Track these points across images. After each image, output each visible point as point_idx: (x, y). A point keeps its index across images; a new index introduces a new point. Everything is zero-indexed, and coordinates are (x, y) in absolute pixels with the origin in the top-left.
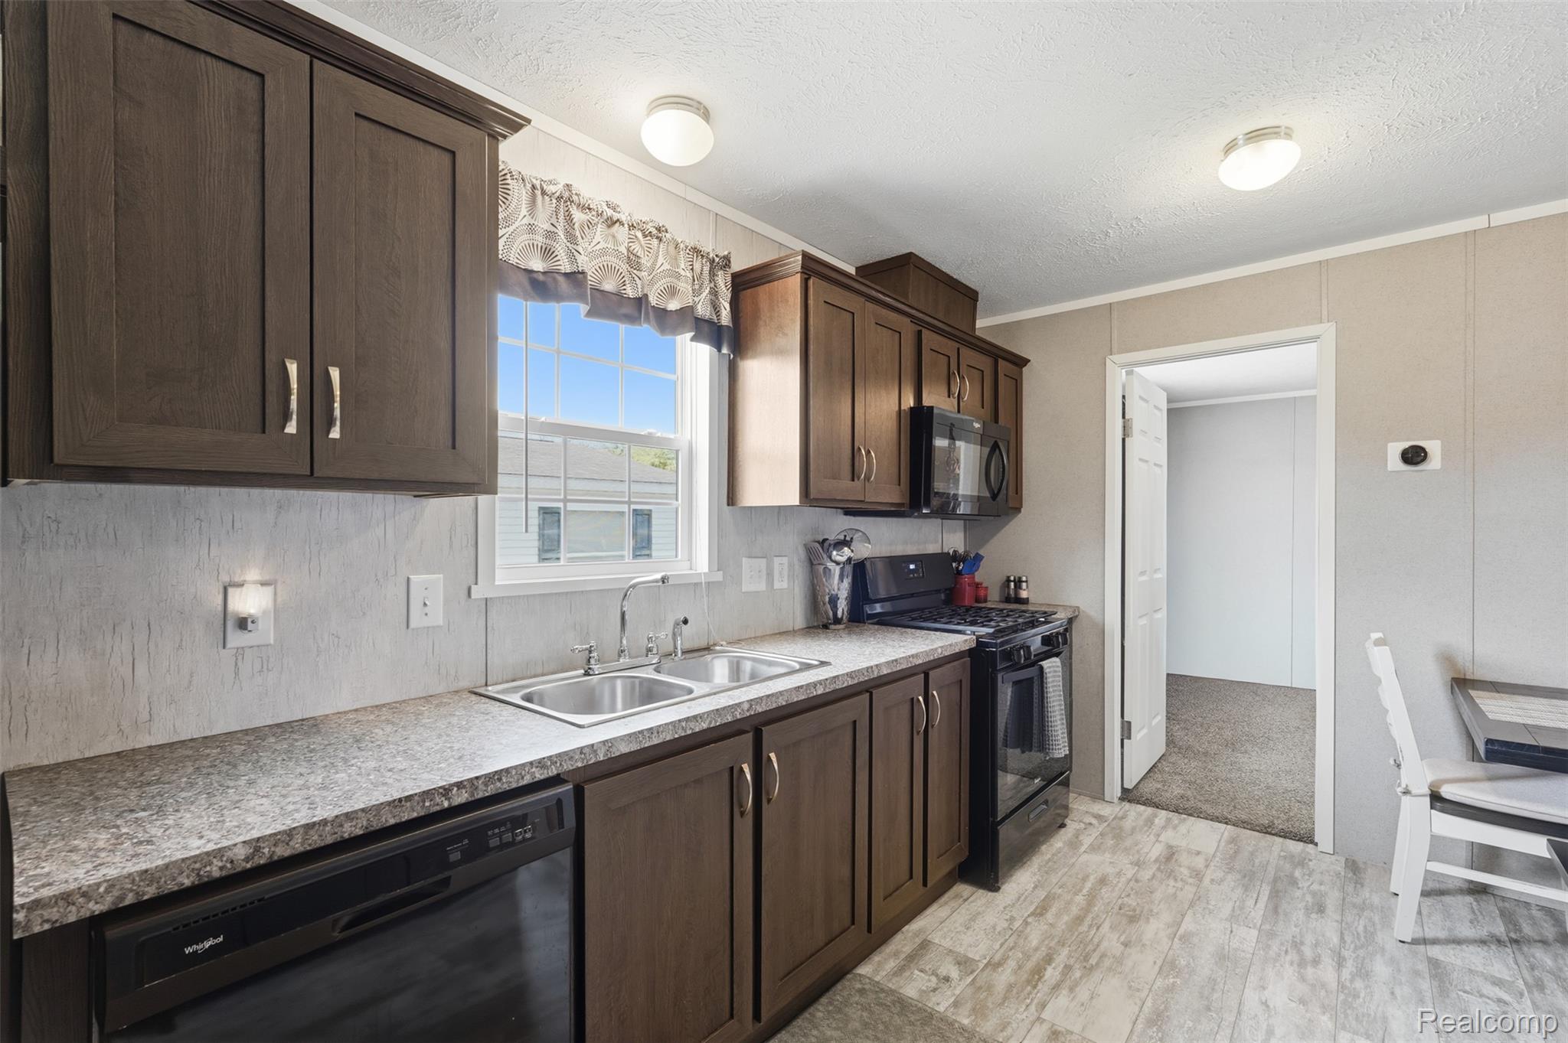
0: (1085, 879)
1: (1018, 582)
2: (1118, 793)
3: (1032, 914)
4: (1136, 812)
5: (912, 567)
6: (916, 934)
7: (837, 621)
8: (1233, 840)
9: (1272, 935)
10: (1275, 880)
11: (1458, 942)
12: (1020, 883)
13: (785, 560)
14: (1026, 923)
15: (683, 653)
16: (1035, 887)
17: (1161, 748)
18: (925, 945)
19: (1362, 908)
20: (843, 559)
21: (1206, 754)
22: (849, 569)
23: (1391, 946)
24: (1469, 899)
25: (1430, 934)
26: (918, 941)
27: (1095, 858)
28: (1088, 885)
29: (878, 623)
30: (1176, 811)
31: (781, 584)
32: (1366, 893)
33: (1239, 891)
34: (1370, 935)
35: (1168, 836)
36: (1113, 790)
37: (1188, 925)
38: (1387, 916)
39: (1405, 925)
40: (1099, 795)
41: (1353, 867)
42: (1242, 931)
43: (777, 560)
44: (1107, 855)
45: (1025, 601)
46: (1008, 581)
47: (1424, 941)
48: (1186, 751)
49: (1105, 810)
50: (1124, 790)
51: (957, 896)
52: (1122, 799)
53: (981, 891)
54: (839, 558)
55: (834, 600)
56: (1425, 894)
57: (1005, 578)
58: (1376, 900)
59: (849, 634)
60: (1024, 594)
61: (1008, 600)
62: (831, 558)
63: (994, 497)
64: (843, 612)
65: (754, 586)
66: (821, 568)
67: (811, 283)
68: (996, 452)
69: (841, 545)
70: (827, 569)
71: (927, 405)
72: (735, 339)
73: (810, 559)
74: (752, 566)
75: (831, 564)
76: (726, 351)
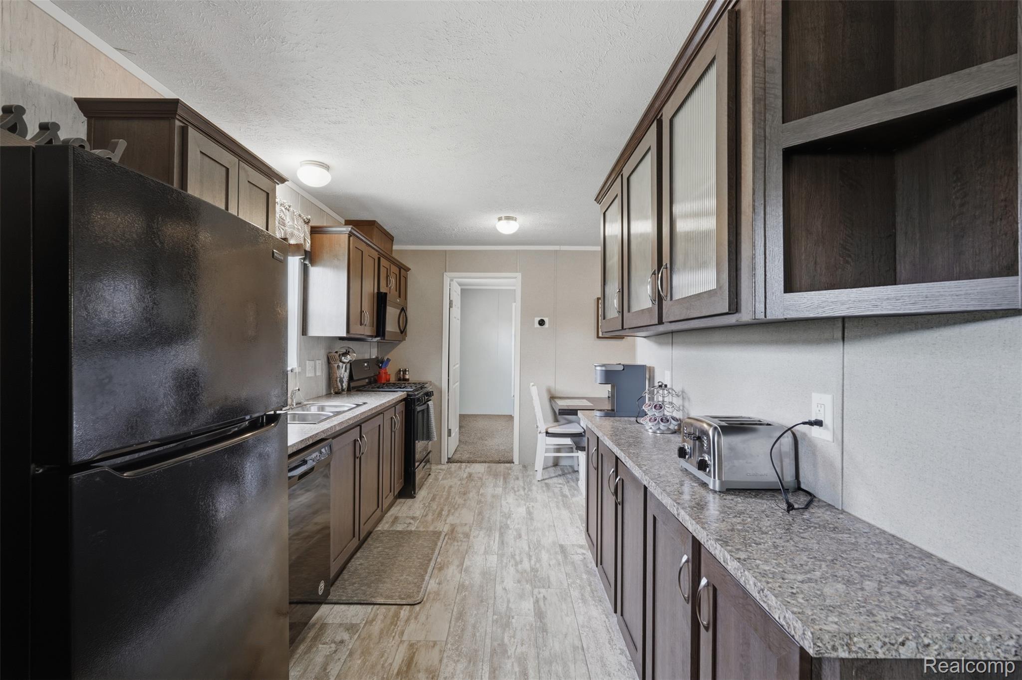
0: (444, 488)
1: (405, 371)
2: (446, 460)
3: (431, 501)
4: (454, 466)
5: (366, 364)
6: (392, 516)
7: (343, 390)
8: (489, 467)
9: (505, 488)
10: (504, 474)
11: (551, 478)
12: (422, 494)
13: (320, 362)
14: (429, 504)
15: (296, 404)
16: (428, 494)
17: (457, 443)
18: (396, 518)
19: (528, 476)
20: (347, 361)
21: (473, 443)
22: (348, 366)
23: (536, 482)
24: (554, 468)
25: (544, 478)
26: (393, 518)
27: (445, 482)
28: (446, 489)
29: (357, 391)
30: (468, 462)
31: (319, 373)
32: (528, 472)
33: (494, 480)
34: (531, 482)
35: (468, 470)
36: (444, 459)
37: (482, 491)
38: (534, 476)
39: (539, 476)
40: (439, 462)
41: (525, 467)
42: (497, 489)
43: (317, 362)
44: (449, 480)
45: (408, 380)
46: (400, 371)
47: (544, 480)
48: (465, 443)
49: (443, 467)
50: (449, 459)
51: (400, 503)
52: (447, 462)
53: (408, 500)
54: (345, 361)
55: (342, 381)
56: (543, 469)
57: (398, 369)
58: (531, 473)
59: (347, 396)
60: (407, 377)
61: (399, 380)
62: (341, 361)
63: (402, 332)
64: (345, 385)
65: (310, 374)
66: (336, 365)
67: (351, 238)
68: (403, 312)
69: (345, 354)
70: (338, 367)
71: (382, 290)
72: (311, 257)
73: (329, 361)
74: (309, 365)
75: (341, 364)
76: (307, 262)
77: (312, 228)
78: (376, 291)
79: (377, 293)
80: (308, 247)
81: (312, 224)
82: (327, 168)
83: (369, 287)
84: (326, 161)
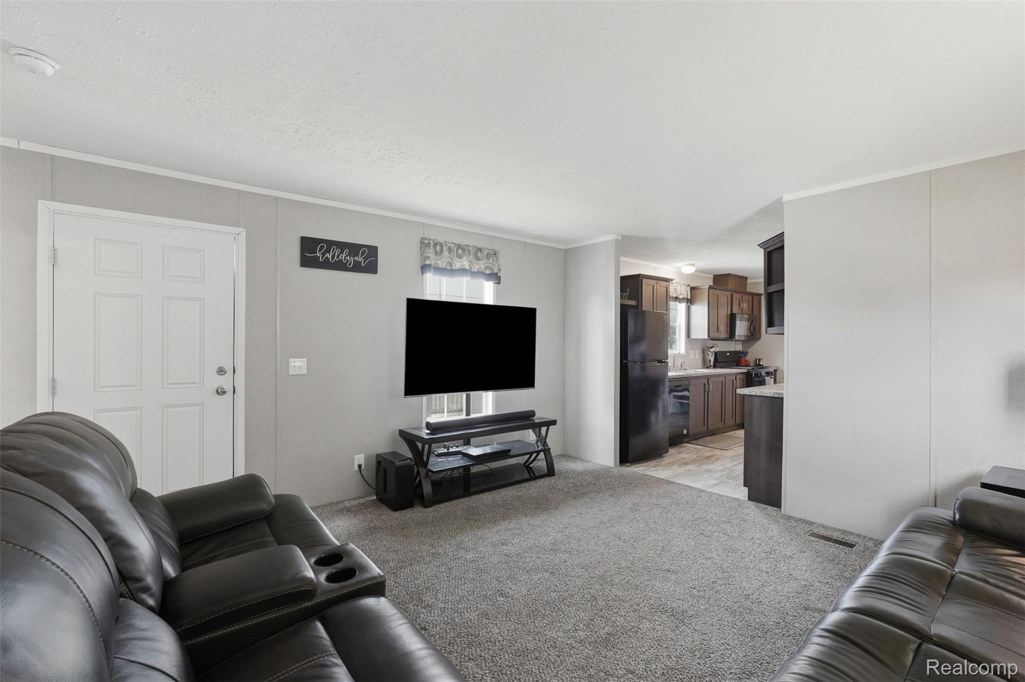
1: (760, 360)
5: (728, 354)
7: (711, 366)
13: (698, 351)
20: (712, 352)
22: (714, 354)
31: (697, 357)
43: (696, 351)
45: (762, 365)
46: (756, 359)
55: (710, 361)
57: (755, 359)
59: (714, 368)
60: (761, 363)
61: (756, 365)
62: (709, 351)
63: (752, 335)
64: (712, 363)
65: (692, 356)
66: (707, 353)
67: (710, 291)
68: (753, 323)
69: (711, 348)
70: (708, 354)
71: (734, 312)
72: (690, 301)
73: (703, 351)
74: (691, 352)
75: (709, 353)
76: (689, 304)
77: (691, 287)
78: (729, 312)
79: (731, 314)
80: (689, 298)
81: (691, 286)
82: (693, 265)
83: (724, 312)
84: (692, 263)
